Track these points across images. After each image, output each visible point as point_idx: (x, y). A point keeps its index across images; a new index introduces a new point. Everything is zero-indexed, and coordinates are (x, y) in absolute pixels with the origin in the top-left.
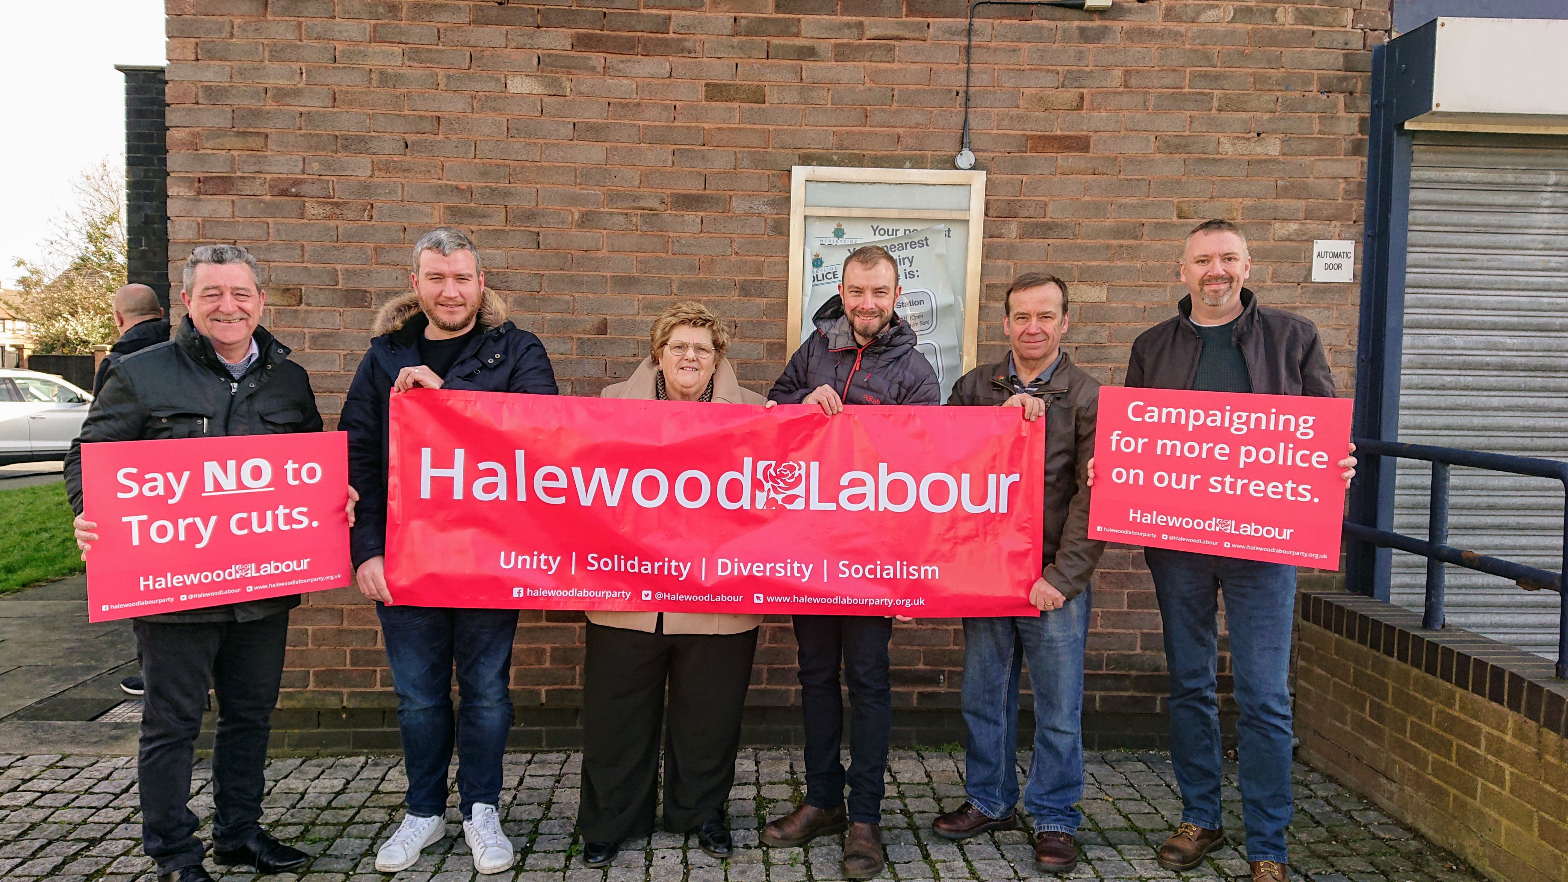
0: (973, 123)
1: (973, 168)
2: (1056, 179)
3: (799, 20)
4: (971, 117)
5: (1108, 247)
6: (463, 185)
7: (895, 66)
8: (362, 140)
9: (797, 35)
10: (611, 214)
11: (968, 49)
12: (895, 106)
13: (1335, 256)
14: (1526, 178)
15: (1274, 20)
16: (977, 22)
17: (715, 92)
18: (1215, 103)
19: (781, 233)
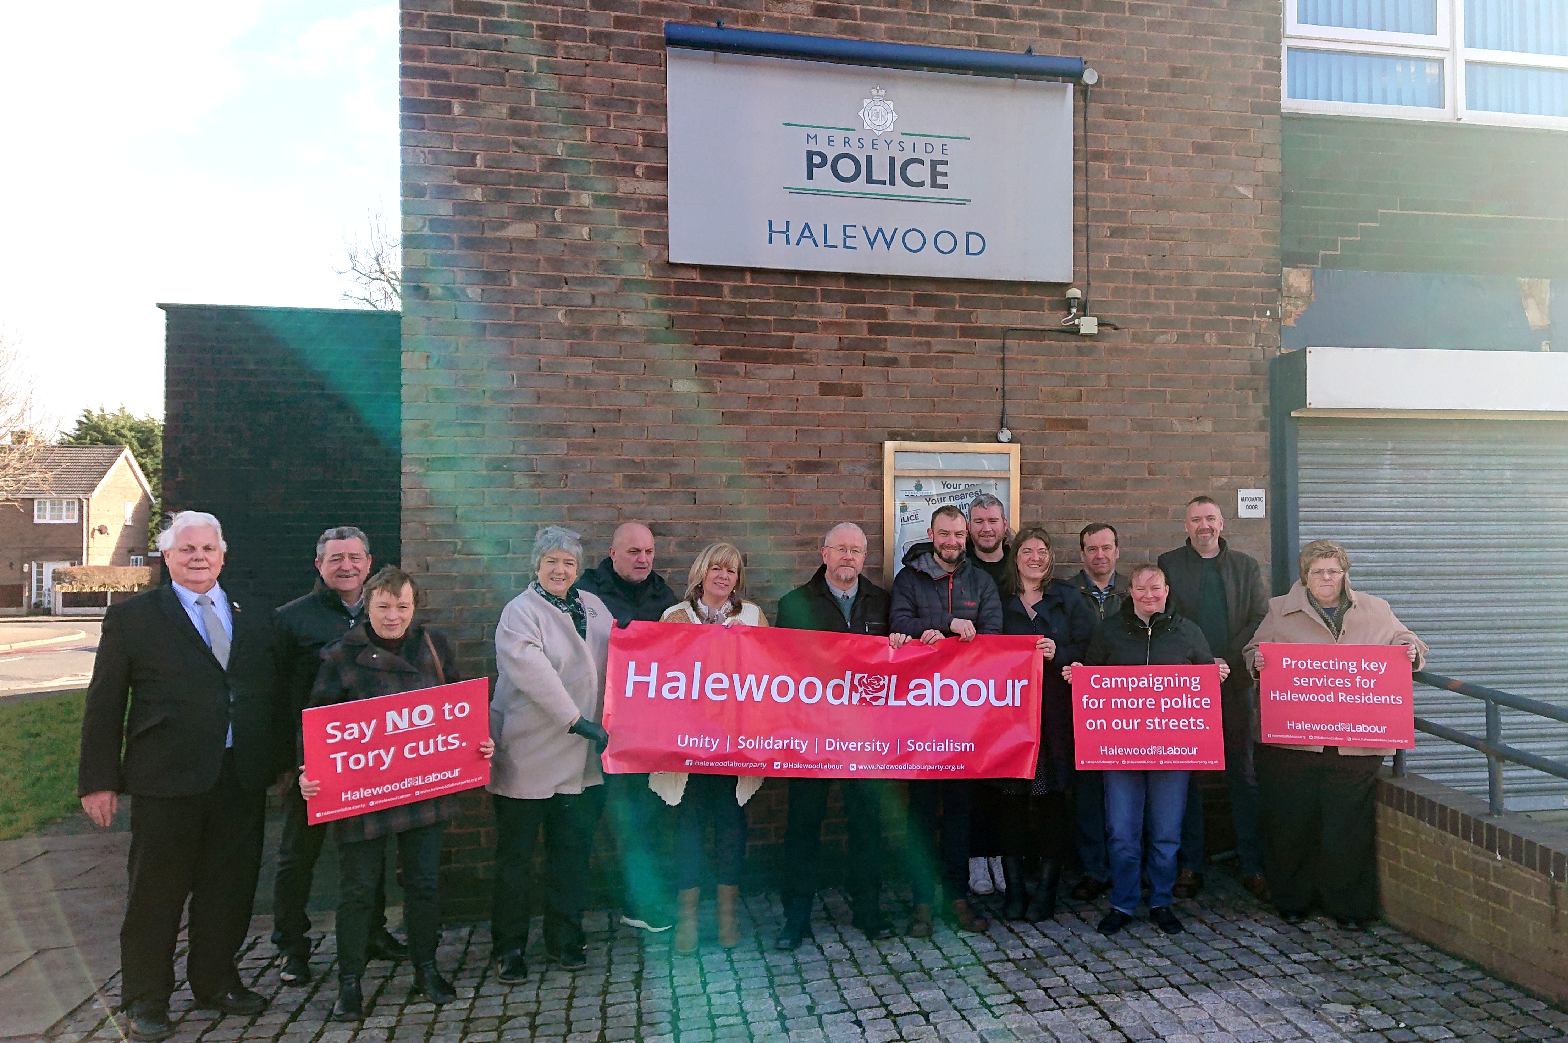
0: (1009, 410)
1: (1010, 442)
2: (1066, 448)
3: (886, 340)
4: (1007, 406)
5: (1104, 495)
6: (638, 459)
7: (954, 371)
8: (560, 427)
9: (884, 350)
10: (751, 477)
11: (1003, 360)
12: (954, 398)
13: (1253, 500)
14: (1373, 446)
15: (1204, 341)
16: (1008, 341)
17: (827, 389)
18: (1168, 397)
19: (876, 488)
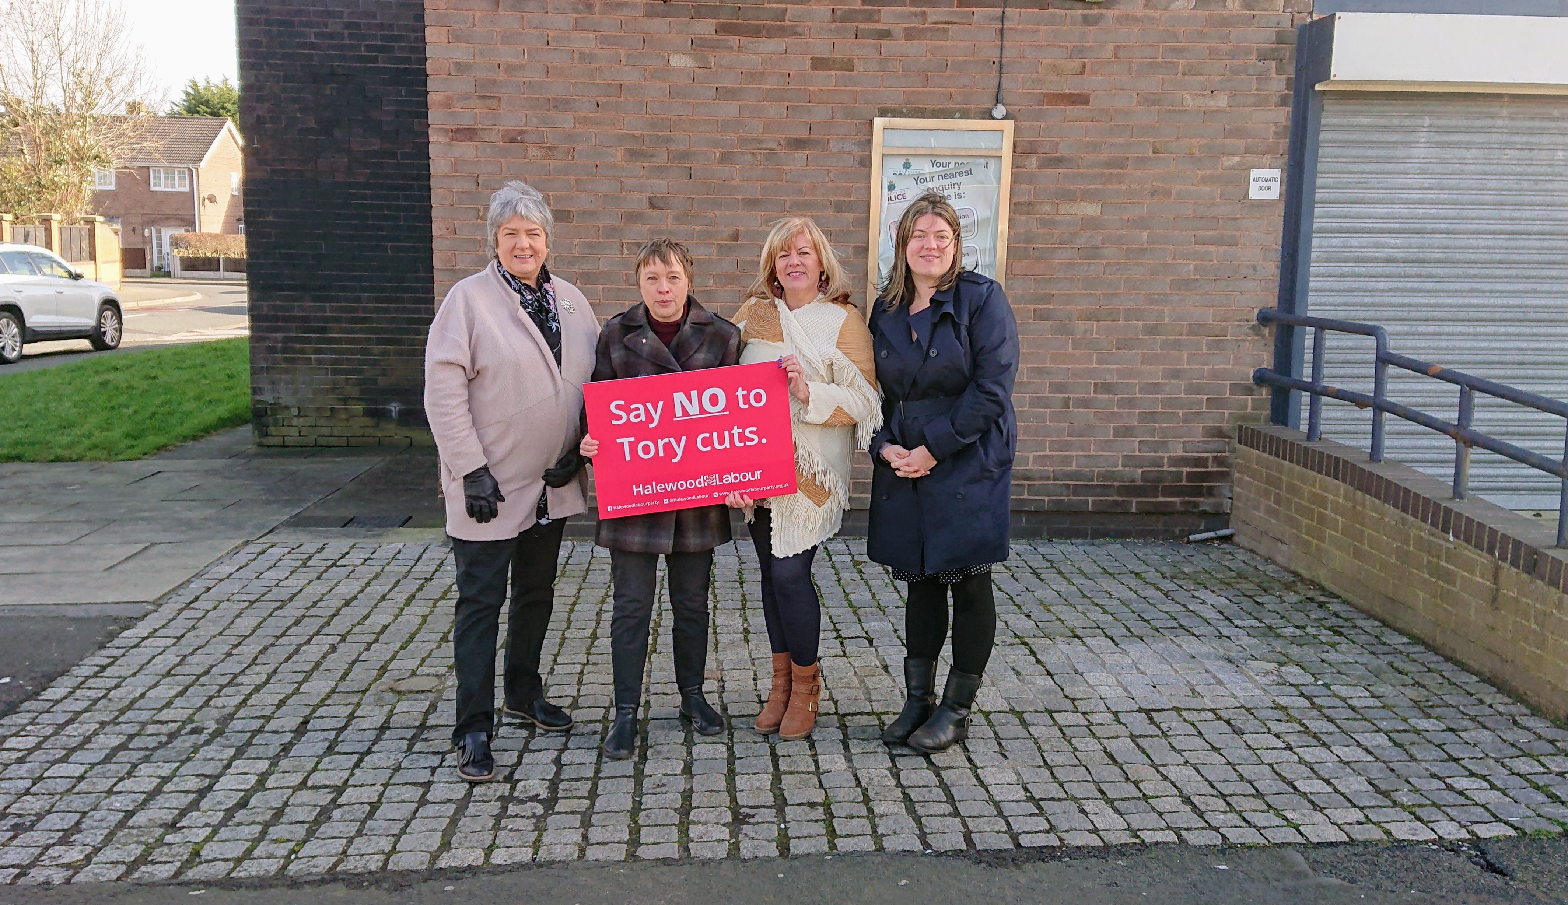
0: (1005, 84)
1: (1005, 118)
2: (1065, 125)
3: (879, 11)
4: (1004, 80)
5: (1102, 175)
6: (637, 133)
7: (949, 43)
8: (567, 102)
9: (878, 21)
10: (743, 153)
11: (1002, 30)
12: (948, 73)
13: (1266, 180)
14: (1407, 122)
15: (1225, 7)
16: (1008, 10)
17: (818, 63)
18: (1181, 69)
19: (865, 166)
